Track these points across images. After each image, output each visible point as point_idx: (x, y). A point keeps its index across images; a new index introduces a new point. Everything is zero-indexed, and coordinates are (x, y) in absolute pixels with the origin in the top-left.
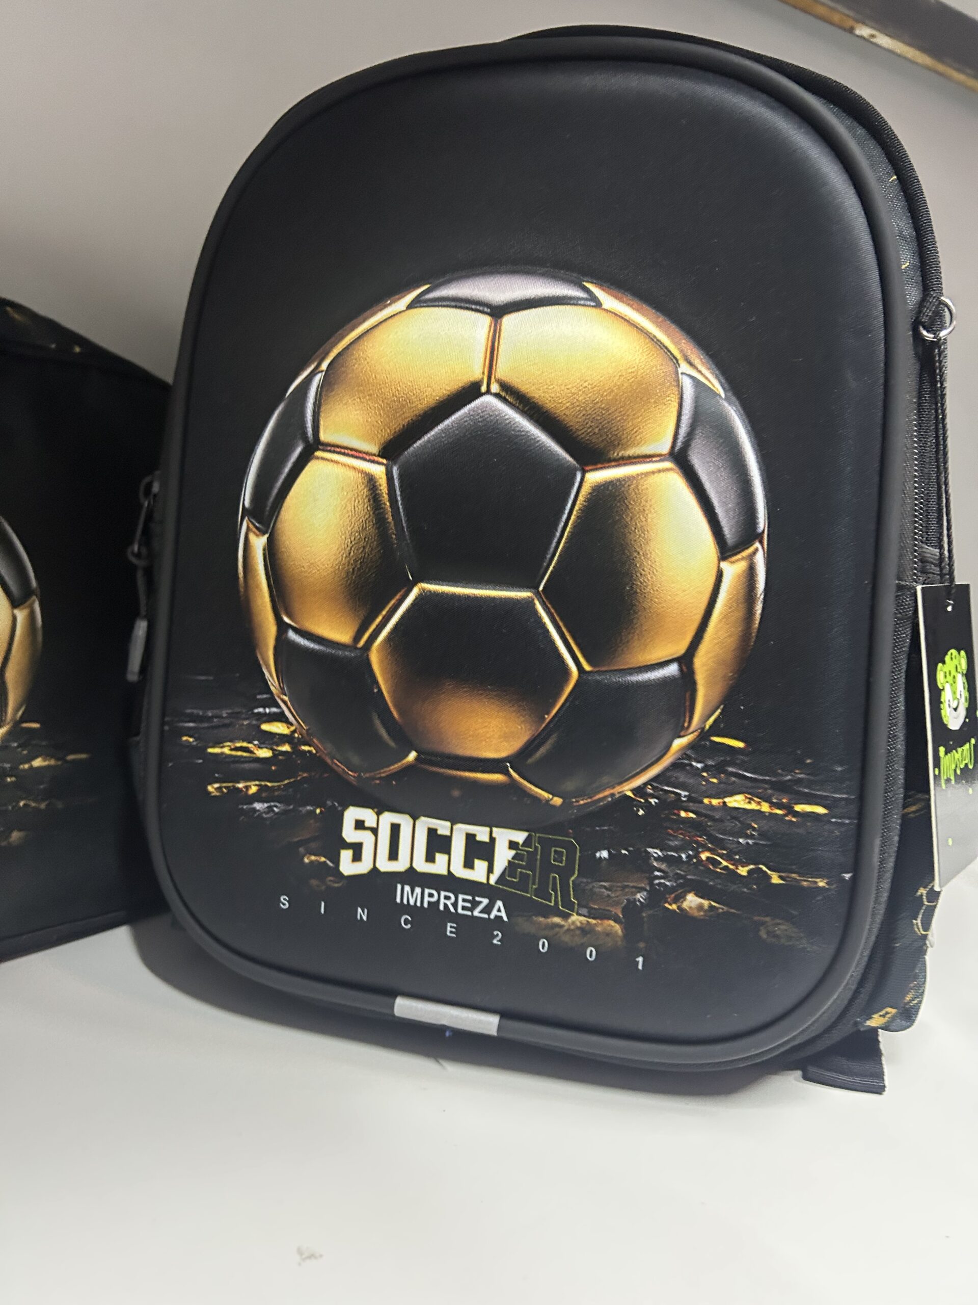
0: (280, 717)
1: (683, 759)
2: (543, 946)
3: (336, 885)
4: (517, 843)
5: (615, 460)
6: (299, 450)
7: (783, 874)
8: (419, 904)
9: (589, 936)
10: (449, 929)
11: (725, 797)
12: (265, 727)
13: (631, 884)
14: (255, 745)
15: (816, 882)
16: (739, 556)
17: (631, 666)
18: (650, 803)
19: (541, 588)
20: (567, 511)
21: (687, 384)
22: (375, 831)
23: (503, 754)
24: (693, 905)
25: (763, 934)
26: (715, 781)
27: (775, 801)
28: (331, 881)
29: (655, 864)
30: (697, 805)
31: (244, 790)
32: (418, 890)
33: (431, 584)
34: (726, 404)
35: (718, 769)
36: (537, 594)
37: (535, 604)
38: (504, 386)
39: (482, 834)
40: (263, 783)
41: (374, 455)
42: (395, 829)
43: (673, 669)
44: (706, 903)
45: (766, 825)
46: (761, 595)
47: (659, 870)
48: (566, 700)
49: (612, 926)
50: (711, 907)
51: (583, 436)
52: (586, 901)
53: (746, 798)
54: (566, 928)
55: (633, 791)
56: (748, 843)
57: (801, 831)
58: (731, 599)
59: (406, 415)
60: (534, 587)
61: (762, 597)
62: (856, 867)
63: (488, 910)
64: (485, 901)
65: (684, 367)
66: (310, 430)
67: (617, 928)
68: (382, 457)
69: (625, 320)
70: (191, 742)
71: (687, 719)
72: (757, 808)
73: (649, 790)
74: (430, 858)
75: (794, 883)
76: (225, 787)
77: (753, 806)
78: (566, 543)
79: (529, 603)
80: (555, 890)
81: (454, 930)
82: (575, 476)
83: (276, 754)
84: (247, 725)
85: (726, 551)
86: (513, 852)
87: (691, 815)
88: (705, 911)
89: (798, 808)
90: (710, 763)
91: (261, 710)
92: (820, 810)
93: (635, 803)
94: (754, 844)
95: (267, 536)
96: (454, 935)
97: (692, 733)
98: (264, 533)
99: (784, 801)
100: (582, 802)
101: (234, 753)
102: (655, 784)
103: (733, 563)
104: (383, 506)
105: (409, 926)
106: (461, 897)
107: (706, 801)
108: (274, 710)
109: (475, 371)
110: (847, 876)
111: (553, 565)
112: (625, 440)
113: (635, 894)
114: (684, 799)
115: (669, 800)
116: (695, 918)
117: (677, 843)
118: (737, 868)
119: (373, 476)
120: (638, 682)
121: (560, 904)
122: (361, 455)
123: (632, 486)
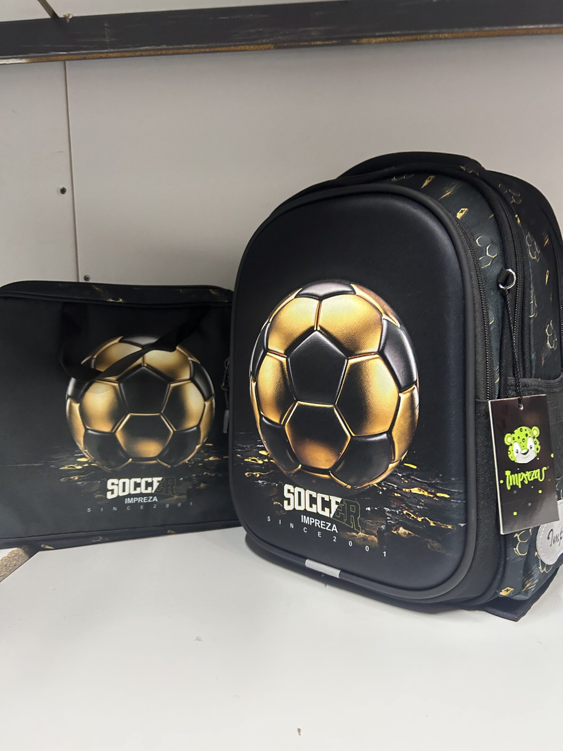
0: (264, 449)
1: (394, 472)
2: (350, 544)
3: (284, 514)
4: (338, 502)
5: (358, 355)
6: (262, 353)
7: (434, 522)
8: (309, 523)
9: (366, 541)
10: (319, 534)
11: (411, 488)
12: (260, 452)
13: (379, 522)
14: (258, 459)
15: (447, 526)
16: (407, 391)
17: (369, 434)
18: (384, 489)
19: (336, 404)
20: (343, 374)
21: (385, 323)
22: (293, 494)
23: (327, 467)
24: (402, 532)
25: (429, 546)
26: (406, 481)
27: (429, 491)
28: (282, 512)
29: (387, 514)
30: (400, 491)
31: (256, 475)
32: (308, 518)
33: (301, 402)
34: (400, 330)
35: (407, 477)
36: (335, 406)
37: (334, 410)
38: (321, 327)
40: (261, 473)
41: (283, 354)
42: (300, 494)
43: (384, 436)
44: (407, 532)
45: (428, 501)
46: (417, 406)
47: (389, 517)
48: (347, 447)
49: (374, 538)
50: (409, 533)
51: (346, 346)
52: (364, 528)
53: (419, 489)
54: (358, 537)
56: (420, 508)
57: (439, 504)
58: (404, 408)
59: (291, 340)
60: (333, 403)
61: (418, 407)
62: (466, 521)
63: (331, 528)
64: (330, 524)
65: (384, 316)
66: (265, 345)
67: (376, 539)
68: (285, 355)
69: (364, 299)
70: (239, 457)
71: (393, 456)
72: (423, 494)
73: (383, 484)
74: (311, 506)
75: (438, 526)
76: (250, 474)
77: (421, 493)
78: (343, 386)
79: (332, 409)
80: (352, 521)
81: (320, 534)
82: (345, 361)
83: (264, 463)
84: (255, 451)
85: (401, 389)
86: (337, 506)
87: (399, 495)
88: (407, 535)
89: (438, 495)
90: (404, 474)
91: (258, 446)
92: (447, 496)
93: (378, 489)
94: (423, 508)
95: (256, 382)
96: (320, 537)
97: (396, 462)
99: (433, 491)
100: (358, 488)
101: (252, 461)
102: (385, 482)
103: (404, 394)
104: (285, 373)
106: (322, 522)
107: (404, 490)
108: (262, 446)
109: (312, 322)
110: (462, 525)
111: (339, 395)
112: (361, 347)
113: (381, 526)
114: (396, 488)
115: (390, 488)
116: (403, 538)
117: (395, 506)
118: (417, 518)
119: (282, 362)
120: (371, 441)
121: (355, 527)
122: (279, 354)
123: (363, 365)
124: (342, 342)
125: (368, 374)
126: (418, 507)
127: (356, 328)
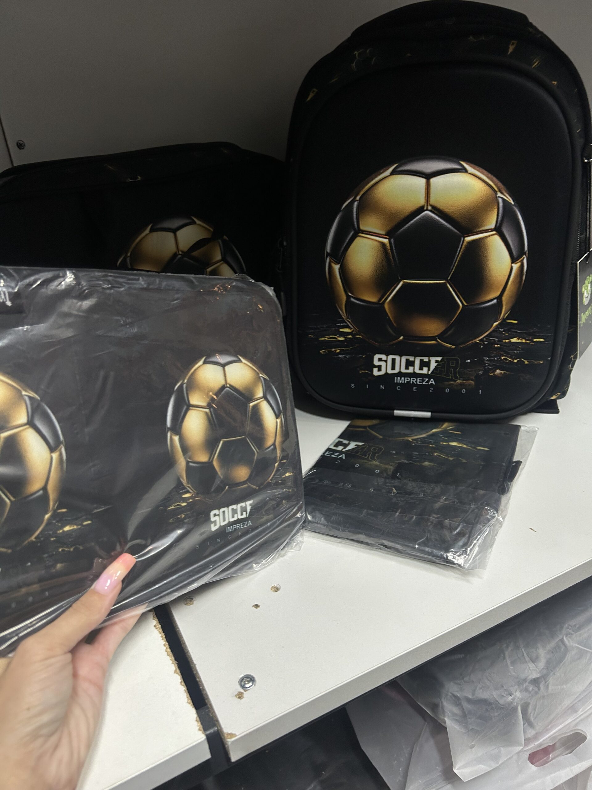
0: (347, 327)
1: (497, 328)
2: (447, 390)
3: (372, 379)
4: (438, 361)
5: (475, 233)
6: (352, 233)
7: (529, 361)
8: (403, 382)
9: (463, 386)
10: (414, 389)
11: (510, 339)
12: (341, 330)
13: (478, 369)
14: (338, 336)
15: (540, 362)
16: (518, 261)
17: (481, 302)
18: (485, 343)
19: (449, 278)
20: (458, 252)
21: (500, 200)
22: (386, 361)
23: (436, 335)
24: (499, 373)
25: (522, 379)
26: (507, 334)
27: (527, 338)
28: (370, 378)
29: (486, 362)
30: (501, 342)
31: (334, 351)
32: (403, 378)
33: (407, 280)
34: (514, 207)
35: (509, 330)
36: (447, 281)
37: (447, 285)
39: (426, 359)
40: (342, 349)
41: (384, 235)
42: (394, 361)
43: (495, 301)
44: (503, 372)
45: (524, 346)
48: (458, 315)
49: (471, 382)
51: (464, 225)
52: (462, 376)
53: (517, 339)
54: (455, 384)
56: (517, 352)
57: (536, 347)
58: (515, 276)
59: (396, 220)
60: (446, 279)
61: (525, 273)
62: (553, 355)
63: (428, 382)
65: (499, 194)
66: (356, 225)
67: (473, 383)
68: (387, 236)
69: (476, 176)
70: (312, 337)
71: (499, 316)
72: (521, 341)
73: (485, 340)
74: (407, 368)
75: (532, 363)
76: (327, 351)
78: (458, 263)
79: (445, 284)
80: (451, 373)
81: (416, 389)
82: (461, 239)
83: (346, 339)
84: (334, 330)
85: (514, 260)
86: (437, 364)
87: (499, 346)
88: (503, 374)
89: (535, 340)
90: (506, 329)
91: (339, 324)
92: (542, 340)
93: (480, 344)
94: (520, 352)
95: (340, 264)
96: (416, 391)
97: (500, 320)
98: (338, 264)
99: (530, 338)
100: (462, 346)
101: (330, 339)
102: (487, 338)
103: (516, 264)
104: (389, 254)
105: (400, 389)
107: (504, 341)
108: (344, 324)
109: (422, 201)
110: (549, 359)
111: (453, 270)
112: (479, 226)
113: (479, 372)
114: (496, 341)
115: (491, 342)
116: (499, 377)
117: (494, 355)
118: (514, 360)
119: (384, 243)
120: (483, 307)
121: (453, 377)
122: (378, 235)
125: (486, 250)
127: (474, 208)
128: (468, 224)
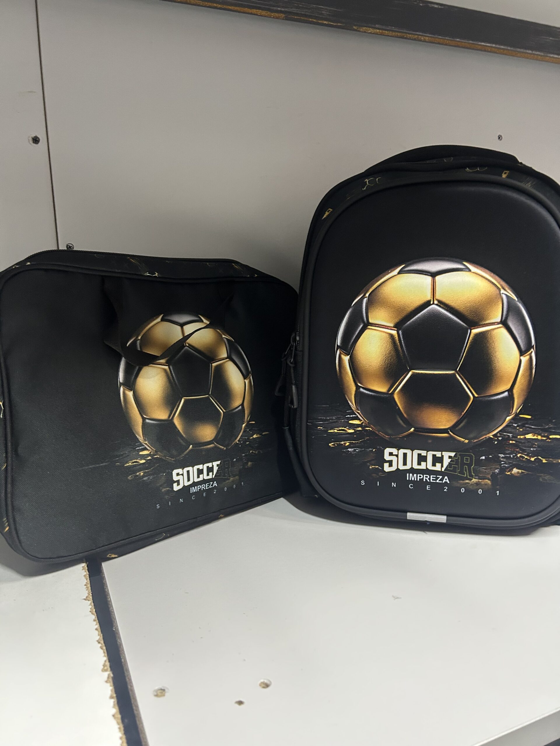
0: (357, 418)
1: (510, 423)
2: (463, 490)
3: (383, 476)
4: (452, 456)
5: (482, 325)
6: (361, 326)
7: (547, 459)
8: (416, 480)
9: (479, 486)
10: (427, 487)
11: (525, 435)
12: (351, 422)
13: (493, 467)
14: (347, 428)
15: (558, 461)
16: (526, 354)
17: (491, 394)
18: (499, 439)
19: (458, 369)
20: (466, 343)
21: (504, 297)
22: (397, 456)
23: (447, 427)
24: (516, 472)
25: (541, 480)
26: (521, 430)
27: (543, 435)
28: (381, 474)
29: (502, 459)
30: (515, 438)
31: (344, 444)
32: (415, 475)
33: (416, 370)
34: (518, 303)
35: (522, 426)
36: (456, 371)
37: (456, 375)
38: (439, 301)
39: (438, 454)
40: (351, 442)
41: (392, 327)
42: (405, 455)
43: (506, 394)
44: (520, 471)
45: (540, 443)
46: (534, 366)
47: (503, 461)
48: (469, 407)
49: (487, 482)
50: (522, 472)
51: (470, 317)
52: (477, 474)
53: (533, 435)
54: (470, 484)
55: (493, 435)
56: (534, 450)
57: (552, 444)
58: (525, 369)
59: (404, 313)
60: (455, 369)
63: (442, 480)
64: (441, 477)
65: (502, 291)
66: (365, 319)
67: (489, 482)
68: (395, 328)
69: (480, 275)
70: (321, 429)
71: (511, 410)
72: (537, 438)
73: (499, 435)
74: (419, 464)
75: (551, 462)
76: (336, 444)
77: (535, 437)
78: (466, 354)
79: (454, 375)
80: (466, 471)
82: (468, 331)
83: (356, 431)
84: (343, 421)
85: (522, 353)
86: (450, 460)
87: (514, 442)
88: (520, 474)
89: (551, 437)
90: (519, 424)
91: (349, 416)
92: (559, 437)
93: (494, 440)
94: (536, 450)
96: (429, 489)
97: (513, 414)
98: (348, 355)
99: (546, 435)
100: (475, 441)
101: (338, 432)
102: (501, 433)
103: (525, 357)
104: (397, 345)
105: (412, 488)
106: (431, 476)
107: (519, 437)
108: (354, 416)
109: (428, 296)
111: (462, 361)
112: (485, 318)
113: (495, 470)
114: (511, 437)
115: (506, 438)
116: (517, 477)
117: (509, 452)
118: (530, 458)
119: (392, 334)
120: (494, 399)
121: (468, 476)
122: (386, 327)
123: (489, 334)
124: (466, 314)
125: (494, 342)
126: (531, 449)
127: (479, 302)
128: (474, 317)
